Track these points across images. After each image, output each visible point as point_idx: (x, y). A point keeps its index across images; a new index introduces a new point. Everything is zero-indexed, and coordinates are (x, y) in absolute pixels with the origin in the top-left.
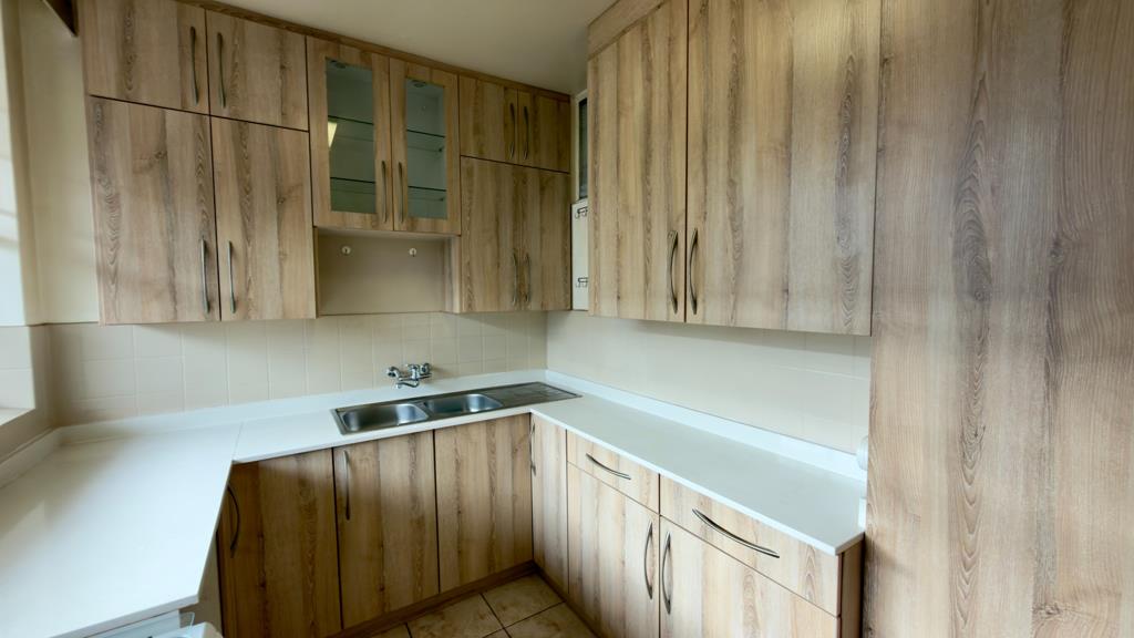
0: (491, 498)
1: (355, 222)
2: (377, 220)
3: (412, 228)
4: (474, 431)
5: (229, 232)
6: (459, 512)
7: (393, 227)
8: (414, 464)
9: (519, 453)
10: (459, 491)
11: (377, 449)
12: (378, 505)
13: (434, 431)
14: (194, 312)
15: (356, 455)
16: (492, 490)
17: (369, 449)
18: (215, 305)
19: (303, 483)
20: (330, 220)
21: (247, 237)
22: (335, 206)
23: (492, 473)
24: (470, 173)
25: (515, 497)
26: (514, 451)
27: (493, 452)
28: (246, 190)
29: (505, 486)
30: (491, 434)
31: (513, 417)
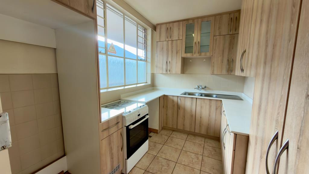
0: (209, 117)
1: (189, 55)
2: (193, 54)
3: (200, 55)
4: (206, 101)
5: (170, 59)
6: (201, 117)
7: (196, 55)
8: (192, 104)
9: (218, 110)
10: (201, 113)
11: (185, 99)
12: (184, 109)
13: (196, 98)
14: (165, 72)
15: (181, 99)
16: (209, 116)
17: (184, 98)
18: (167, 71)
19: (173, 101)
20: (184, 55)
21: (172, 60)
22: (185, 53)
23: (210, 112)
24: (216, 40)
25: (215, 120)
26: (216, 109)
27: (210, 107)
28: (172, 52)
29: (213, 116)
30: (210, 103)
31: (217, 100)
